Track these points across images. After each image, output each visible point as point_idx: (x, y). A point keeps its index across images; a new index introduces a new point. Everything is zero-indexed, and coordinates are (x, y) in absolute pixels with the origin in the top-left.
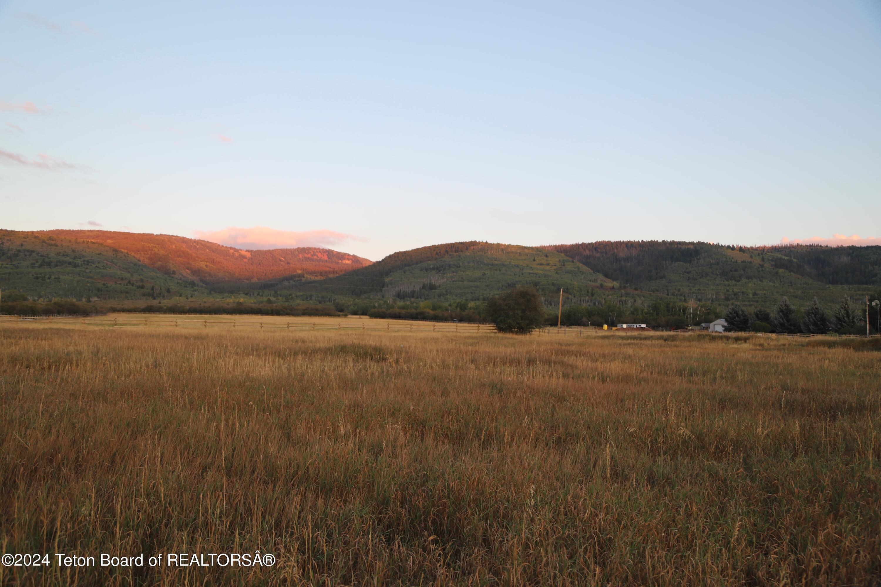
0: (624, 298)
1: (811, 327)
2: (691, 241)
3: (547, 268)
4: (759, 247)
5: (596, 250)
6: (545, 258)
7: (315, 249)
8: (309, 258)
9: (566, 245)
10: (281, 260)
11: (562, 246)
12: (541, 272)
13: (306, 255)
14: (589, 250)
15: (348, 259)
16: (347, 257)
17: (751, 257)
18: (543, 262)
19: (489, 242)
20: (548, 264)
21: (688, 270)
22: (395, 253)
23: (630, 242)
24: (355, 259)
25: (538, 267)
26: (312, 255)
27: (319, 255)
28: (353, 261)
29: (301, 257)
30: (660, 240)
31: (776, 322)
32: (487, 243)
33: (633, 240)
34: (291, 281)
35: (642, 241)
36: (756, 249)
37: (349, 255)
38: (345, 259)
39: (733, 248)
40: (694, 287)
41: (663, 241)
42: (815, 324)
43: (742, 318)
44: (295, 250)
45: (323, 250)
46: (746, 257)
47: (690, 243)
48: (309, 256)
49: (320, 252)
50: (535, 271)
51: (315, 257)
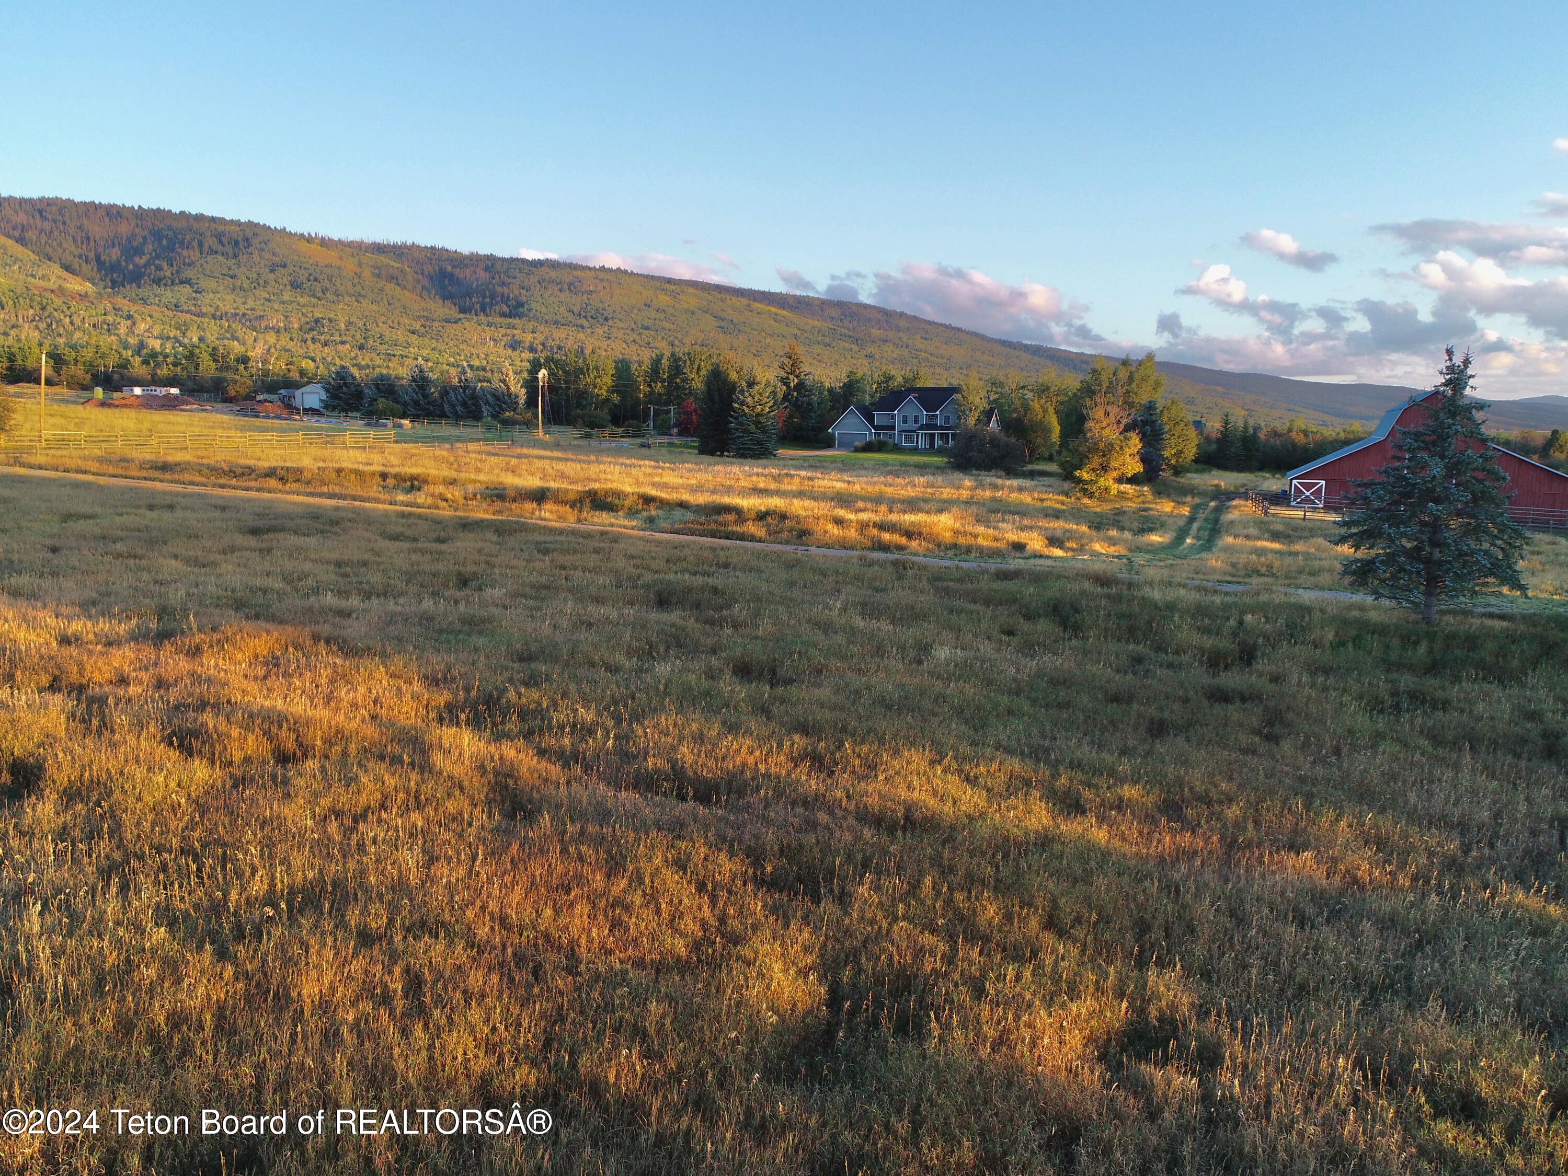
0: (110, 319)
1: (459, 408)
2: (235, 218)
4: (352, 242)
14: (27, 213)
17: (341, 258)
21: (231, 273)
23: (115, 206)
30: (176, 210)
31: (407, 398)
33: (120, 203)
35: (140, 207)
36: (350, 244)
39: (309, 239)
40: (244, 303)
41: (181, 213)
42: (464, 404)
43: (353, 389)
46: (332, 256)
47: (232, 222)
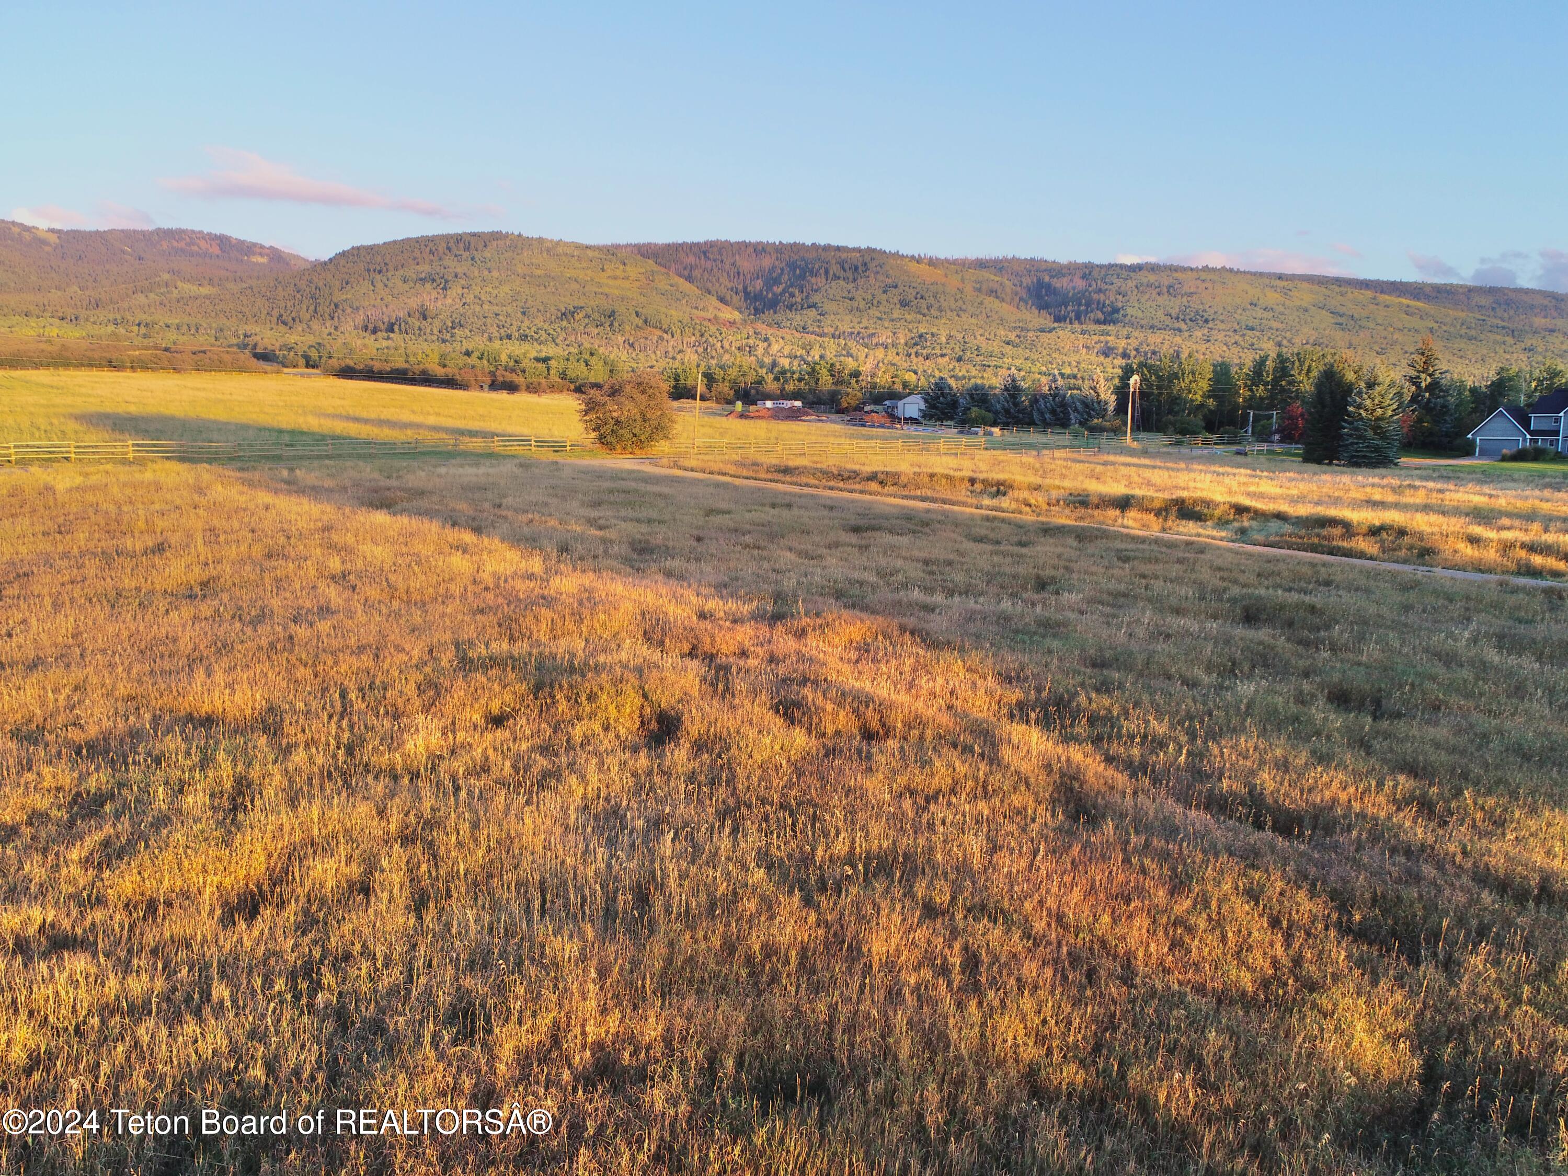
0: (751, 342)
1: (1048, 416)
2: (856, 245)
3: (627, 284)
5: (705, 253)
6: (622, 267)
7: (193, 231)
8: (182, 250)
9: (655, 245)
10: (123, 252)
11: (649, 245)
12: (616, 292)
13: (175, 244)
14: (695, 255)
15: (261, 255)
16: (258, 250)
17: (946, 275)
18: (619, 273)
19: (525, 235)
20: (627, 278)
21: (850, 295)
22: (353, 248)
24: (276, 256)
25: (611, 282)
26: (187, 244)
27: (203, 244)
28: (271, 259)
29: (165, 247)
30: (809, 243)
31: (998, 406)
32: (520, 235)
33: (765, 241)
34: (152, 295)
36: (955, 262)
37: (262, 247)
38: (254, 254)
39: (919, 260)
40: (859, 323)
41: (813, 244)
42: (1053, 412)
43: (949, 398)
44: (151, 233)
45: (209, 234)
46: (938, 274)
48: (182, 244)
49: (204, 238)
50: (606, 290)
51: (195, 248)
